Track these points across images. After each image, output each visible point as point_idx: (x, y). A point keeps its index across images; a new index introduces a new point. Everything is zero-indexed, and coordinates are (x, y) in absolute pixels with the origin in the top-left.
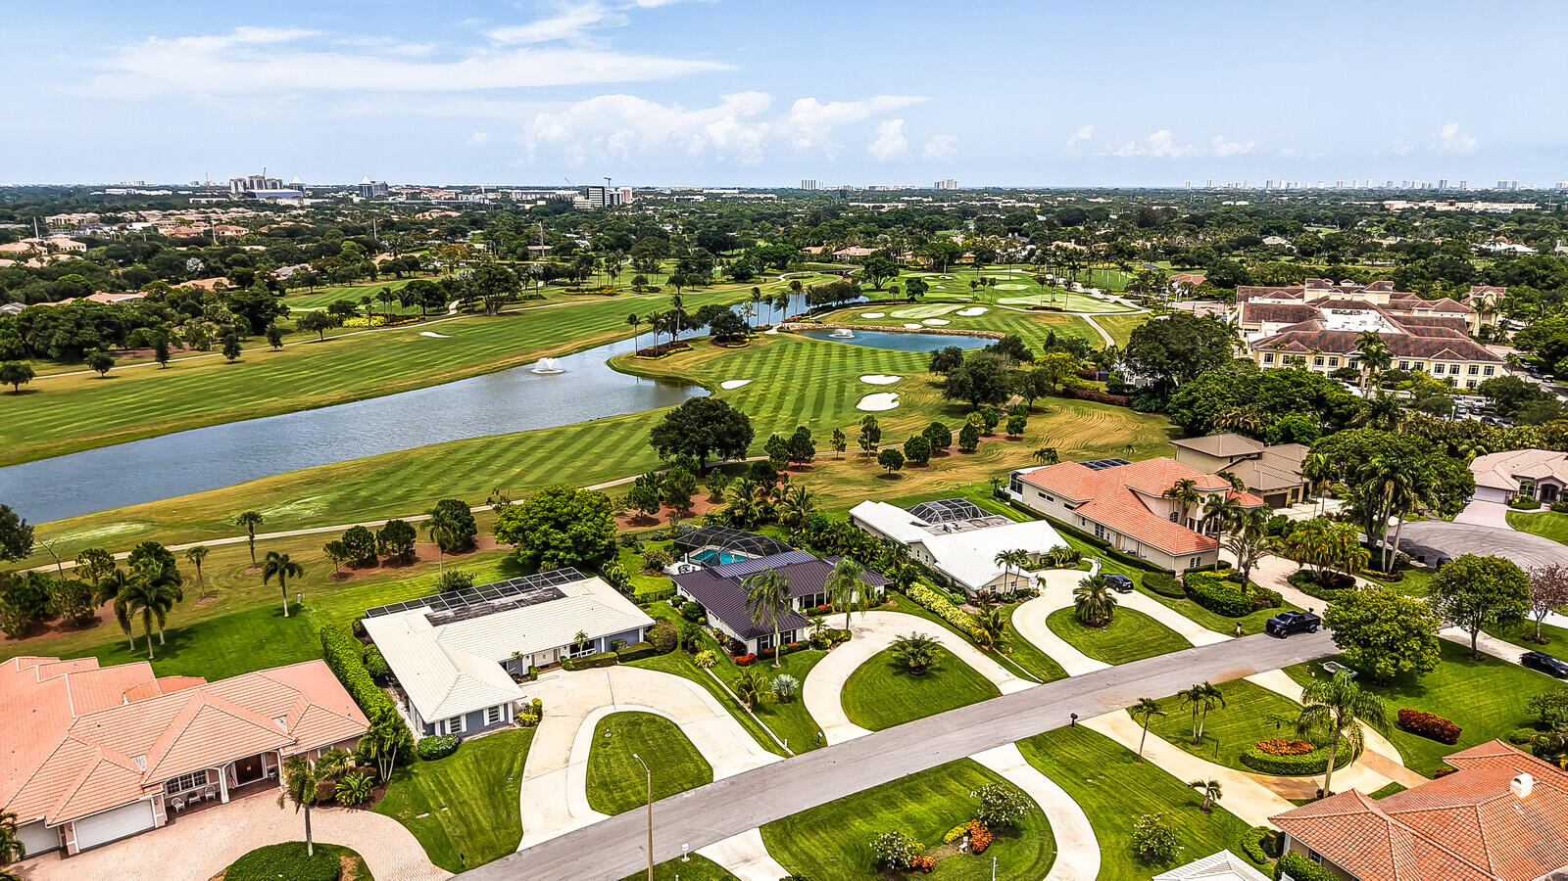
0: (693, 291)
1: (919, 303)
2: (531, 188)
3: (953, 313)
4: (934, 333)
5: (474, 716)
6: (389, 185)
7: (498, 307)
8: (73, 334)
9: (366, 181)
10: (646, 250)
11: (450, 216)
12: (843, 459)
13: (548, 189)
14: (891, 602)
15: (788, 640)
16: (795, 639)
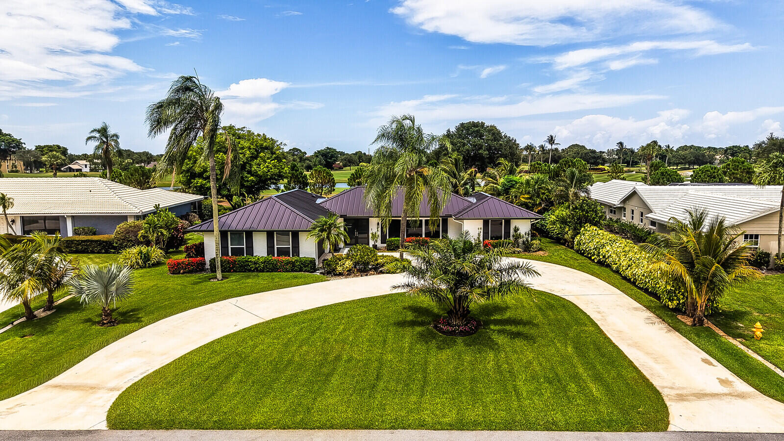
14: (541, 253)
15: (284, 253)
16: (296, 253)
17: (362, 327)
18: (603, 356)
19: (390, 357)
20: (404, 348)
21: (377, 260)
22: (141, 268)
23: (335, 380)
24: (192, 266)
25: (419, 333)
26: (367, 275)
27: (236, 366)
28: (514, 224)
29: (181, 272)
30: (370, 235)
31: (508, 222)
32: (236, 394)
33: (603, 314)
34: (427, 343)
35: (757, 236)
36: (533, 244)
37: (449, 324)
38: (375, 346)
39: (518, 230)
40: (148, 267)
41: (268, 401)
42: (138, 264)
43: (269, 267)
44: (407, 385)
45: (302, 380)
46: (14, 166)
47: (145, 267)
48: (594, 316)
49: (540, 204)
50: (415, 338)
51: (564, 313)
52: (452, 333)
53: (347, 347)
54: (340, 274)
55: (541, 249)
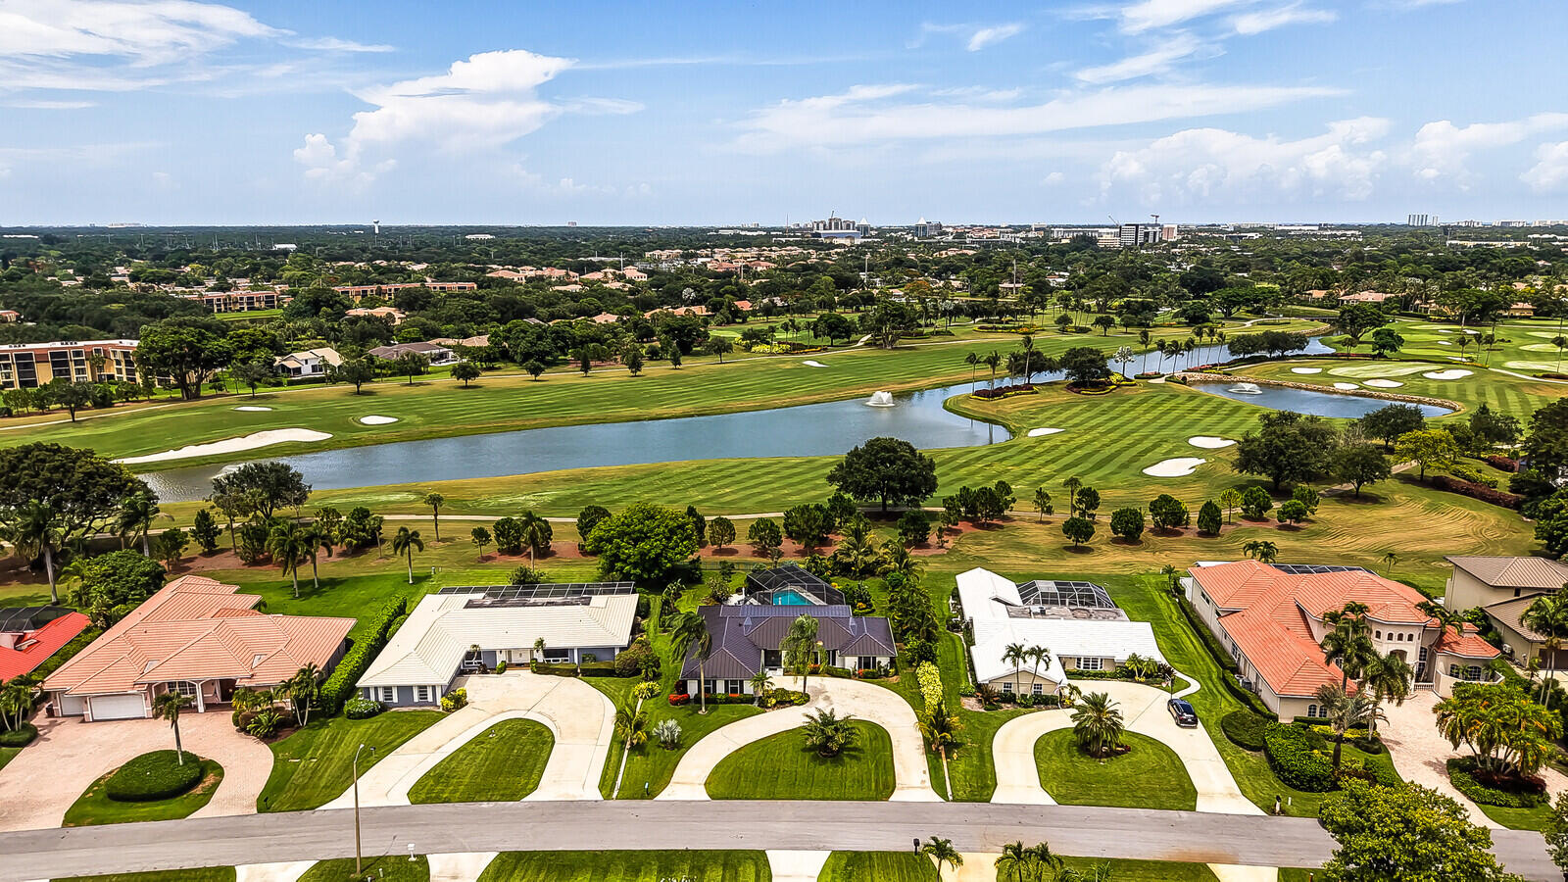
0: (1126, 333)
1: (1390, 360)
2: (1074, 227)
3: (1420, 375)
4: (1371, 396)
5: (406, 691)
6: (943, 225)
7: (893, 341)
8: (533, 344)
9: (922, 222)
10: (1098, 289)
11: (967, 254)
12: (1049, 523)
13: (1094, 227)
14: (895, 677)
15: (734, 690)
16: (742, 691)
17: (786, 752)
18: (885, 769)
19: (800, 769)
20: (805, 763)
21: (789, 696)
22: (650, 698)
23: (779, 781)
24: (684, 700)
25: (812, 756)
26: (784, 707)
28: (878, 659)
29: (680, 704)
30: (782, 661)
31: (876, 657)
33: (899, 743)
34: (815, 762)
35: (1009, 685)
36: (890, 672)
38: (793, 763)
39: (881, 663)
40: (653, 697)
42: (648, 696)
43: (728, 702)
44: (806, 783)
45: (768, 779)
48: (894, 743)
49: (907, 623)
50: (810, 758)
52: (825, 759)
53: (782, 764)
54: (770, 708)
55: (896, 674)
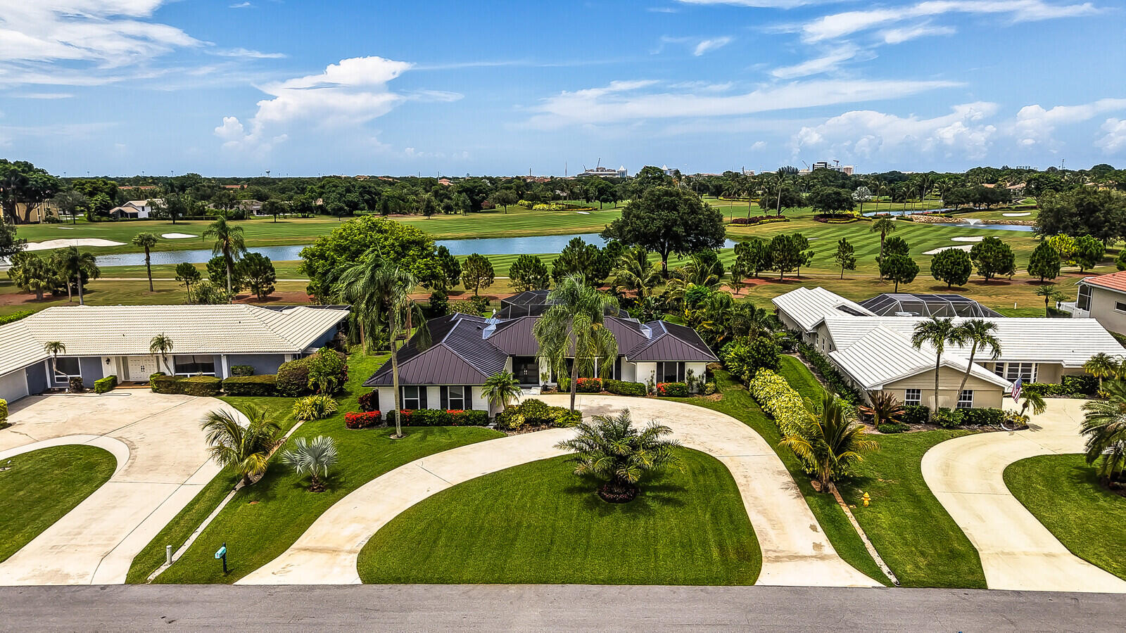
14: (715, 396)
15: (456, 405)
16: (469, 405)
17: (537, 494)
18: (732, 522)
19: (561, 523)
20: (572, 515)
21: (548, 415)
22: (317, 419)
23: (518, 545)
24: (370, 420)
25: (585, 499)
26: (538, 430)
27: (439, 532)
28: (689, 366)
29: (360, 426)
30: (540, 376)
31: (682, 365)
32: (445, 557)
33: (749, 479)
34: (591, 510)
35: (919, 391)
36: (707, 387)
37: (611, 492)
38: (549, 512)
39: (692, 372)
40: (323, 418)
41: (471, 562)
42: (314, 416)
43: (443, 421)
44: (574, 549)
45: (494, 544)
46: (49, 212)
47: (320, 418)
48: (739, 480)
49: (723, 332)
50: (582, 504)
51: (713, 479)
52: (614, 500)
53: (526, 514)
54: (514, 429)
55: (716, 391)
